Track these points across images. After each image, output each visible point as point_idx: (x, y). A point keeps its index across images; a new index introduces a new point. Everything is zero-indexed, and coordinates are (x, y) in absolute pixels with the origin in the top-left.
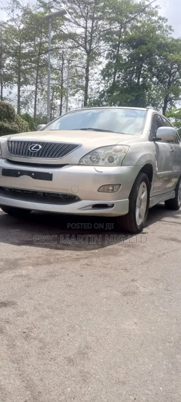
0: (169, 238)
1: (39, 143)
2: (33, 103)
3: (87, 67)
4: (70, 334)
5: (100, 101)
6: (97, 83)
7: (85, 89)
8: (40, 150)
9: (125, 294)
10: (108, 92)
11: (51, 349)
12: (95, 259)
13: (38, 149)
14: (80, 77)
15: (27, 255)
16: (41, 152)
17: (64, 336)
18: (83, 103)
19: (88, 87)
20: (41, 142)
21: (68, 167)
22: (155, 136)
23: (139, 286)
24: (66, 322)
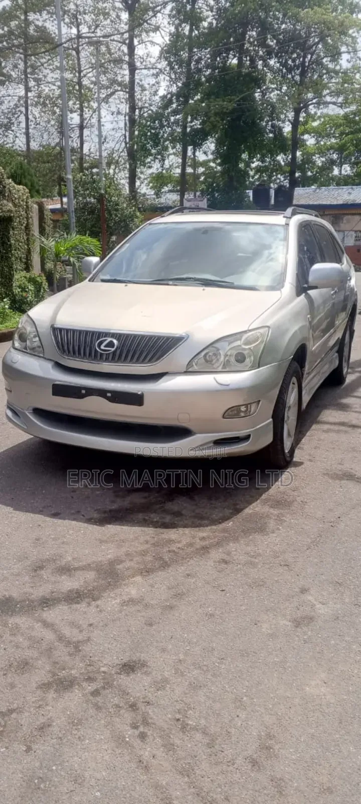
0: (341, 473)
1: (113, 335)
2: (23, 125)
3: (129, 41)
4: (240, 715)
5: (162, 115)
6: (153, 75)
7: (130, 88)
8: (116, 349)
9: (297, 623)
10: (178, 95)
11: (223, 746)
12: (232, 546)
13: (113, 347)
14: (118, 61)
15: (124, 550)
16: (118, 352)
17: (233, 719)
18: (127, 118)
19: (136, 84)
20: (117, 334)
21: (170, 380)
22: (307, 282)
23: (315, 602)
24: (229, 692)
